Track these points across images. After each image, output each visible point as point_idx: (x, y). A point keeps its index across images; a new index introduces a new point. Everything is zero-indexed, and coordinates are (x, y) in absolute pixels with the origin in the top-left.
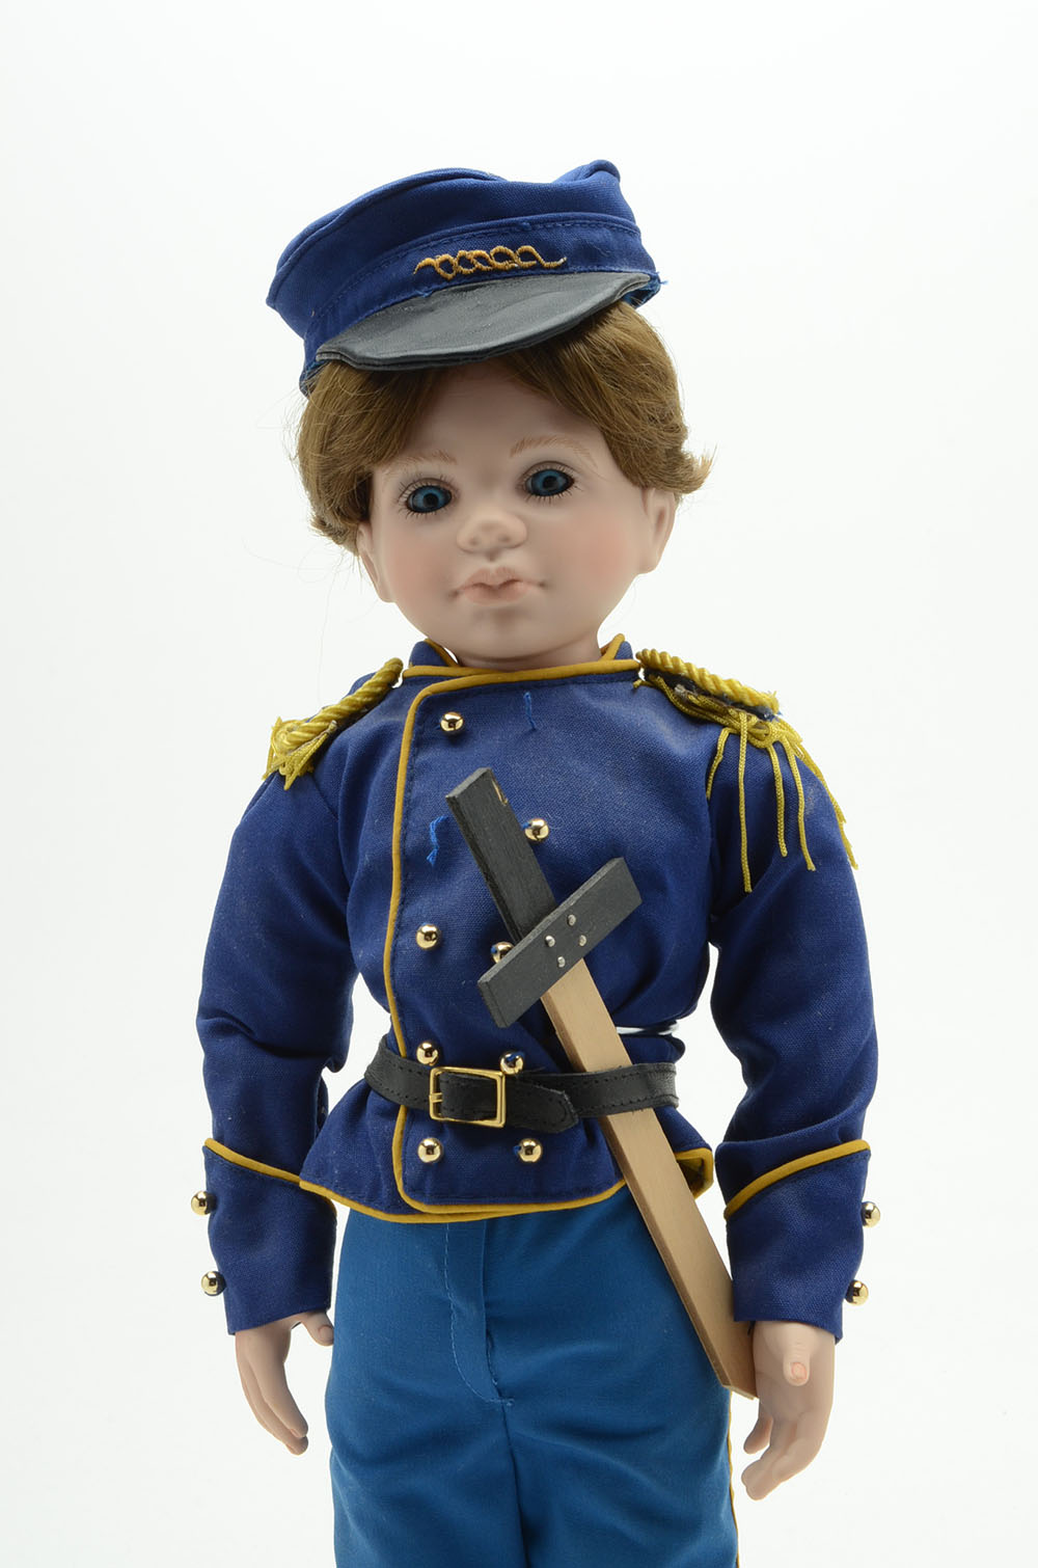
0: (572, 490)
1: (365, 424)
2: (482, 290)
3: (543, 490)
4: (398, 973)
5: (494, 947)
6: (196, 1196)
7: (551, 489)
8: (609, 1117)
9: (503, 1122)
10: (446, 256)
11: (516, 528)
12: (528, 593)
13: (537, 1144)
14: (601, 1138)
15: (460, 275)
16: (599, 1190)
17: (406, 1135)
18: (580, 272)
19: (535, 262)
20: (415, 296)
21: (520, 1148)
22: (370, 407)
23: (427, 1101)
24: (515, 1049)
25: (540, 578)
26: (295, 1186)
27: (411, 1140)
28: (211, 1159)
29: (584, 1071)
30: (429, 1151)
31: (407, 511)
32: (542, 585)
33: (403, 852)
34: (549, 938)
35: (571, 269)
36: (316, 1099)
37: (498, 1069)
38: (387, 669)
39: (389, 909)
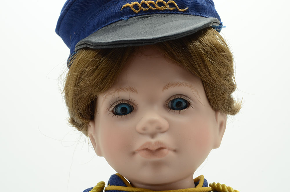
0: (190, 108)
1: (96, 73)
2: (152, 17)
3: (176, 108)
7: (180, 107)
10: (136, 3)
11: (165, 124)
12: (169, 154)
15: (142, 11)
18: (193, 15)
19: (175, 8)
20: (121, 20)
22: (99, 66)
25: (174, 148)
31: (112, 114)
32: (175, 151)
35: (190, 13)
38: (98, 186)
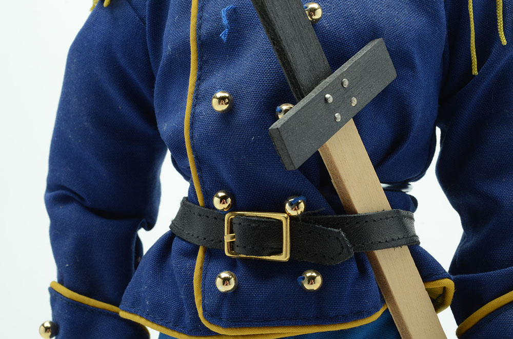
4: (196, 135)
5: (278, 108)
6: (43, 325)
8: (376, 252)
9: (288, 257)
13: (318, 275)
14: (370, 270)
16: (370, 314)
17: (204, 270)
21: (304, 278)
23: (222, 241)
24: (297, 194)
26: (116, 315)
27: (208, 273)
28: (55, 297)
29: (356, 213)
30: (225, 282)
33: (199, 38)
34: (328, 96)
36: (134, 250)
37: (283, 211)
39: (188, 84)
